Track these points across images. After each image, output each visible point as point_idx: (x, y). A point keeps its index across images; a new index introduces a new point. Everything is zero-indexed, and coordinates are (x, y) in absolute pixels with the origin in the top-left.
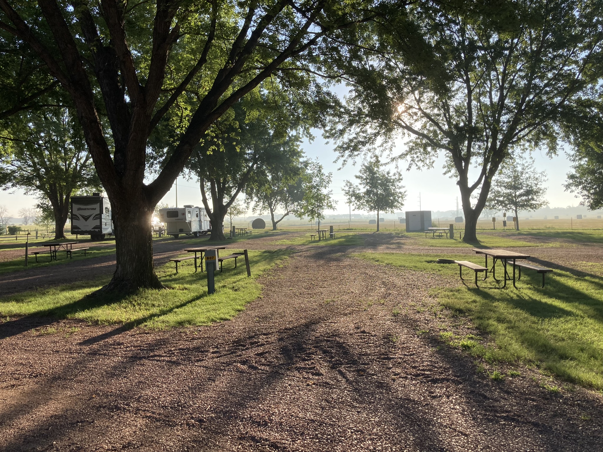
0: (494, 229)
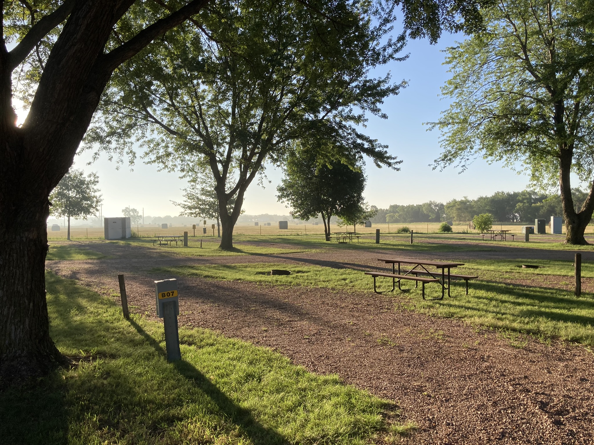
0: (194, 236)
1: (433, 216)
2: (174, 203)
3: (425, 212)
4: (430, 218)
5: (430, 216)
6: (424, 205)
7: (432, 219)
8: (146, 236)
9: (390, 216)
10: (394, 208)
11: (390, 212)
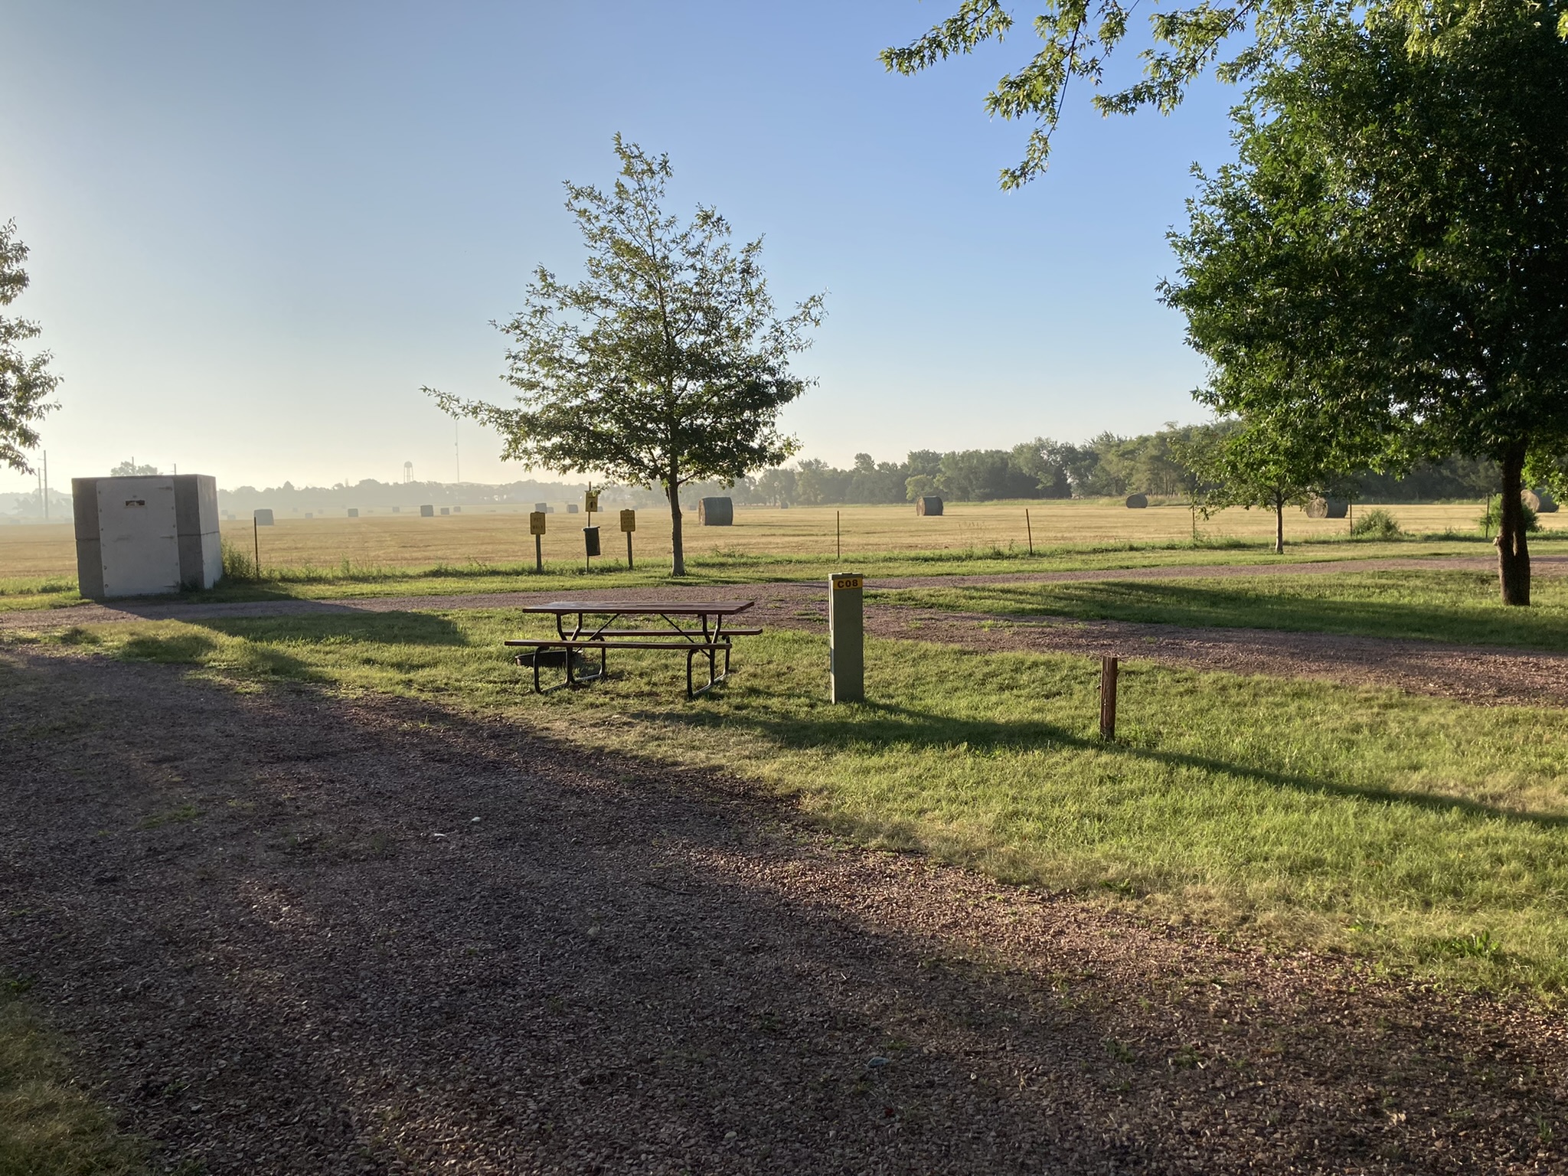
0: (539, 571)
1: (1046, 481)
2: (445, 401)
3: (1025, 470)
4: (1039, 487)
5: (1039, 481)
6: (1020, 450)
7: (1045, 488)
8: (300, 571)
9: (917, 482)
10: (925, 461)
11: (916, 472)
